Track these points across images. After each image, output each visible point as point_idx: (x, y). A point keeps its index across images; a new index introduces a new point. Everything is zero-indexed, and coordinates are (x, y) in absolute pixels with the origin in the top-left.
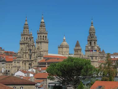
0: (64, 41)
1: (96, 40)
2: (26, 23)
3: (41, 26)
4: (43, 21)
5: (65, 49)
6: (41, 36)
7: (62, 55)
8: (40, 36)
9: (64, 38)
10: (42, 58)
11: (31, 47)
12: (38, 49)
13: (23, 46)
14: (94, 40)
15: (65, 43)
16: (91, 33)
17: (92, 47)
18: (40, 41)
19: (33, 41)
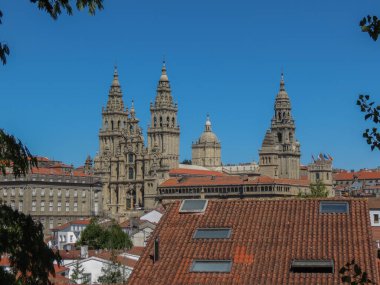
0: (207, 129)
1: (294, 129)
2: (116, 82)
3: (161, 92)
4: (164, 77)
5: (210, 152)
6: (161, 118)
7: (204, 166)
8: (158, 120)
9: (208, 123)
10: (167, 176)
11: (134, 145)
12: (153, 151)
13: (109, 144)
14: (289, 128)
15: (211, 136)
16: (280, 109)
17: (284, 146)
18: (160, 130)
19: (138, 131)
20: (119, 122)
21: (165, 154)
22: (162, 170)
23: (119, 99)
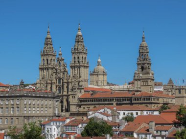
1: (150, 64)
2: (49, 36)
3: (78, 42)
4: (80, 33)
6: (78, 58)
8: (76, 58)
9: (99, 60)
11: (62, 74)
12: (74, 77)
14: (148, 64)
16: (143, 52)
18: (78, 65)
19: (64, 65)
20: (51, 60)
21: (81, 79)
22: (80, 88)
23: (51, 46)
